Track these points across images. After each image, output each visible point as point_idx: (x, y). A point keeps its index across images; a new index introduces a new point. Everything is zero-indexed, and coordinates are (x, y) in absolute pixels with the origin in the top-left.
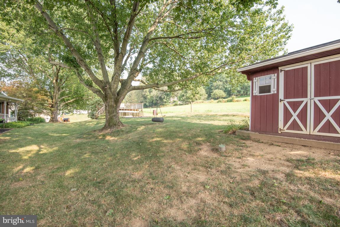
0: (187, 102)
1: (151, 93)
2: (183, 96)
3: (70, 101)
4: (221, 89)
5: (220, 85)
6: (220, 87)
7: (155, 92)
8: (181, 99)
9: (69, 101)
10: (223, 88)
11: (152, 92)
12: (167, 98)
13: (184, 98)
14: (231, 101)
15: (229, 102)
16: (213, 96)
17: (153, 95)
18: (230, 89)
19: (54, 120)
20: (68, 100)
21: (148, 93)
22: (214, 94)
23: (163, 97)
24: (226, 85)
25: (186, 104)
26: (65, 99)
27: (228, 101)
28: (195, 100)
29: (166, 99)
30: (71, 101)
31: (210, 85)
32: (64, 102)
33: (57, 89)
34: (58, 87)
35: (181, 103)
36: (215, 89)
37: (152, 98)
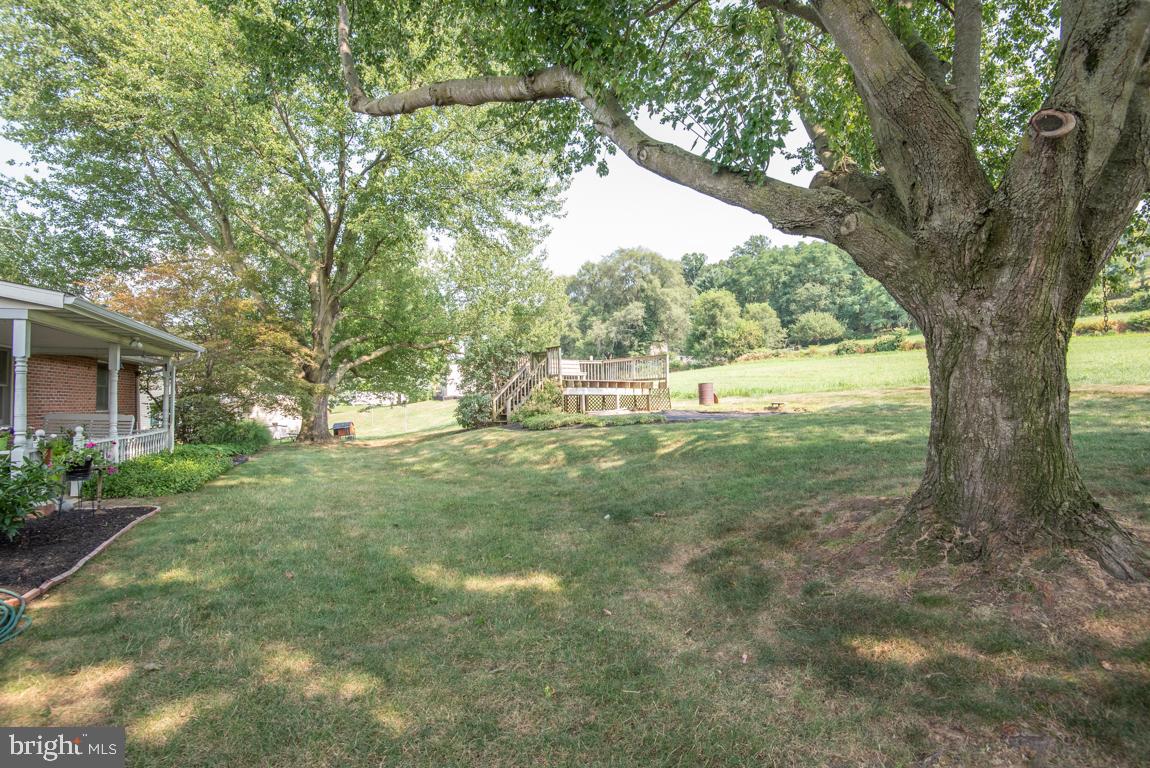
0: (719, 355)
1: (589, 332)
2: (703, 335)
3: (369, 355)
4: (823, 310)
5: (820, 296)
6: (822, 303)
7: (603, 326)
8: (697, 346)
9: (366, 358)
10: (831, 306)
11: (590, 327)
12: (639, 346)
13: (705, 343)
14: (892, 347)
15: (885, 350)
16: (800, 335)
17: (596, 340)
18: (857, 307)
19: (315, 433)
20: (360, 354)
21: (578, 331)
22: (802, 328)
23: (627, 343)
24: (838, 295)
25: (713, 365)
26: (354, 349)
27: (878, 348)
28: (746, 350)
29: (637, 351)
30: (373, 356)
31: (785, 298)
32: (347, 362)
33: (327, 308)
34: (332, 299)
35: (694, 362)
36: (803, 312)
37: (590, 347)
